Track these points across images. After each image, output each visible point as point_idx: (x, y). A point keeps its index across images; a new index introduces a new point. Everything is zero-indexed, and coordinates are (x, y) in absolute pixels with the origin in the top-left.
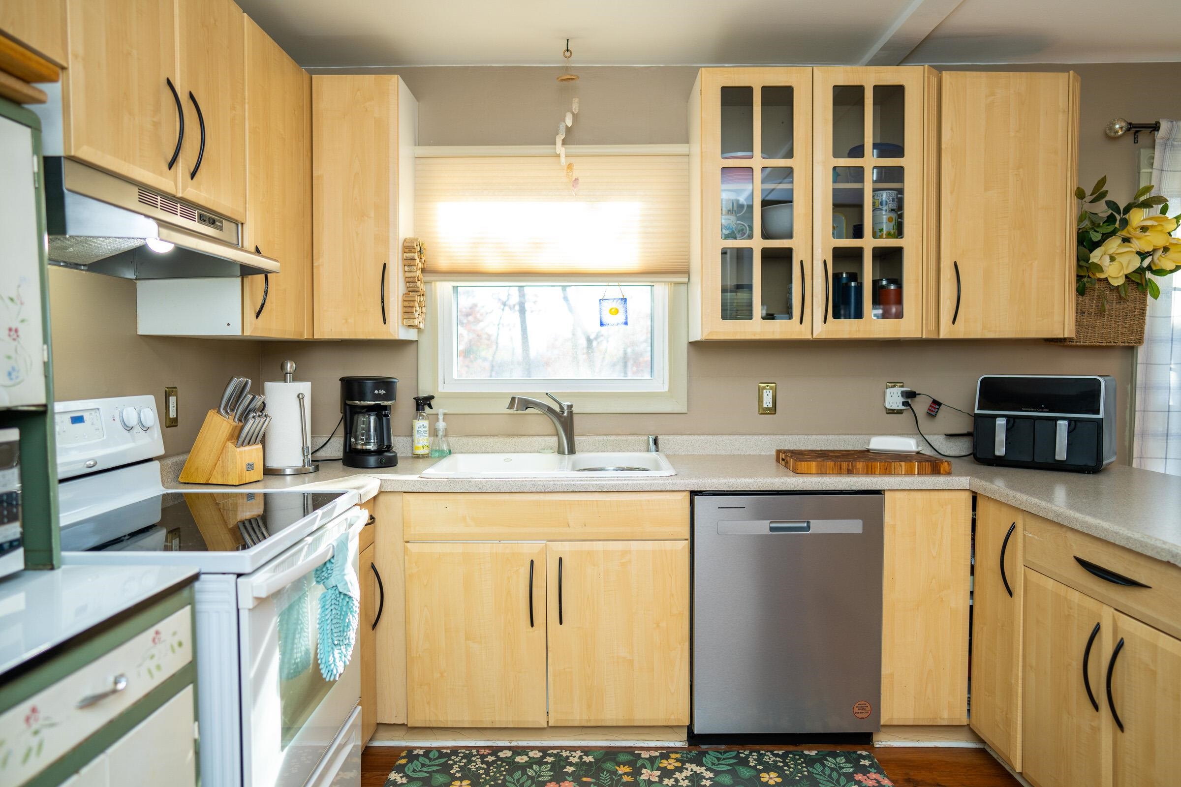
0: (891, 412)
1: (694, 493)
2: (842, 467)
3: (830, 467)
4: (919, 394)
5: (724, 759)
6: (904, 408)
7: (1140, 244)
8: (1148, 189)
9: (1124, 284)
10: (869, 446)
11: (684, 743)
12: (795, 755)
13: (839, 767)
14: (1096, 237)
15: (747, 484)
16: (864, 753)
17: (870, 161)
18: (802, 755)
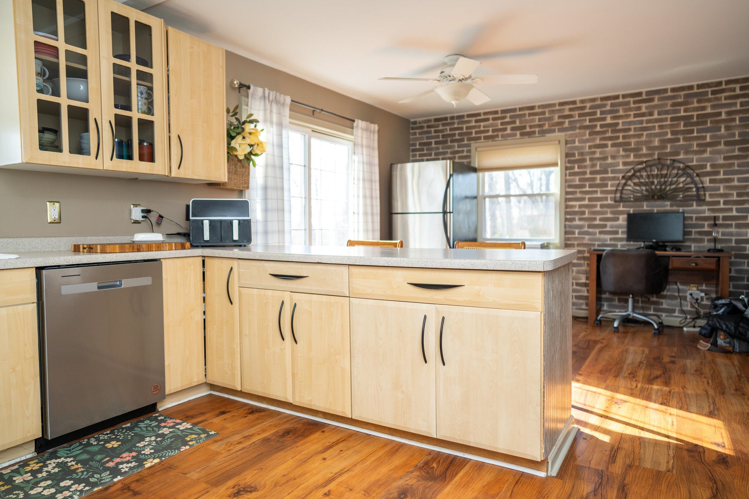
0: (136, 222)
1: (39, 270)
2: (134, 248)
3: (127, 248)
4: (152, 211)
5: (73, 449)
6: (143, 219)
7: (249, 141)
8: (251, 115)
9: (244, 159)
10: (133, 239)
11: (34, 454)
12: (118, 430)
13: (149, 425)
14: (233, 134)
15: (80, 260)
16: (157, 415)
17: (133, 66)
18: (123, 429)
